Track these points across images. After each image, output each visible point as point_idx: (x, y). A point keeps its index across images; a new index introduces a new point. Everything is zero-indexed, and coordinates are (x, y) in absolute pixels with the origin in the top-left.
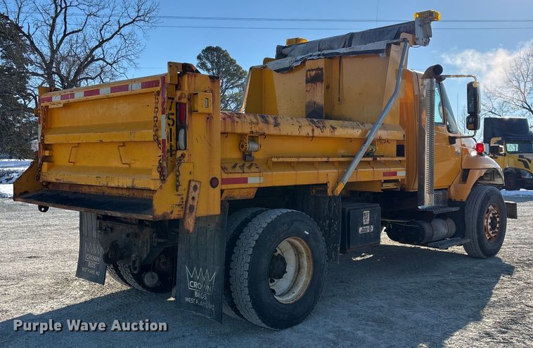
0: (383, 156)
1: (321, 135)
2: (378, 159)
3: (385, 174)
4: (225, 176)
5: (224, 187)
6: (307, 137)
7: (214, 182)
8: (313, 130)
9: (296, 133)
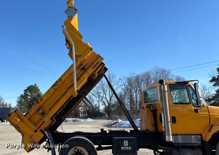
0: (88, 64)
1: (58, 86)
2: (86, 68)
3: (93, 68)
4: (37, 127)
5: (40, 129)
6: (54, 92)
7: (36, 131)
8: (54, 88)
9: (50, 95)
